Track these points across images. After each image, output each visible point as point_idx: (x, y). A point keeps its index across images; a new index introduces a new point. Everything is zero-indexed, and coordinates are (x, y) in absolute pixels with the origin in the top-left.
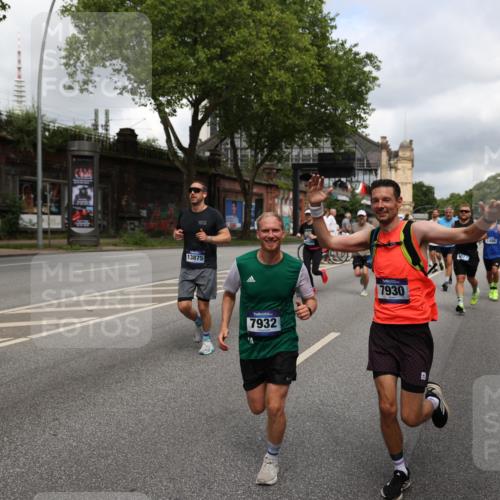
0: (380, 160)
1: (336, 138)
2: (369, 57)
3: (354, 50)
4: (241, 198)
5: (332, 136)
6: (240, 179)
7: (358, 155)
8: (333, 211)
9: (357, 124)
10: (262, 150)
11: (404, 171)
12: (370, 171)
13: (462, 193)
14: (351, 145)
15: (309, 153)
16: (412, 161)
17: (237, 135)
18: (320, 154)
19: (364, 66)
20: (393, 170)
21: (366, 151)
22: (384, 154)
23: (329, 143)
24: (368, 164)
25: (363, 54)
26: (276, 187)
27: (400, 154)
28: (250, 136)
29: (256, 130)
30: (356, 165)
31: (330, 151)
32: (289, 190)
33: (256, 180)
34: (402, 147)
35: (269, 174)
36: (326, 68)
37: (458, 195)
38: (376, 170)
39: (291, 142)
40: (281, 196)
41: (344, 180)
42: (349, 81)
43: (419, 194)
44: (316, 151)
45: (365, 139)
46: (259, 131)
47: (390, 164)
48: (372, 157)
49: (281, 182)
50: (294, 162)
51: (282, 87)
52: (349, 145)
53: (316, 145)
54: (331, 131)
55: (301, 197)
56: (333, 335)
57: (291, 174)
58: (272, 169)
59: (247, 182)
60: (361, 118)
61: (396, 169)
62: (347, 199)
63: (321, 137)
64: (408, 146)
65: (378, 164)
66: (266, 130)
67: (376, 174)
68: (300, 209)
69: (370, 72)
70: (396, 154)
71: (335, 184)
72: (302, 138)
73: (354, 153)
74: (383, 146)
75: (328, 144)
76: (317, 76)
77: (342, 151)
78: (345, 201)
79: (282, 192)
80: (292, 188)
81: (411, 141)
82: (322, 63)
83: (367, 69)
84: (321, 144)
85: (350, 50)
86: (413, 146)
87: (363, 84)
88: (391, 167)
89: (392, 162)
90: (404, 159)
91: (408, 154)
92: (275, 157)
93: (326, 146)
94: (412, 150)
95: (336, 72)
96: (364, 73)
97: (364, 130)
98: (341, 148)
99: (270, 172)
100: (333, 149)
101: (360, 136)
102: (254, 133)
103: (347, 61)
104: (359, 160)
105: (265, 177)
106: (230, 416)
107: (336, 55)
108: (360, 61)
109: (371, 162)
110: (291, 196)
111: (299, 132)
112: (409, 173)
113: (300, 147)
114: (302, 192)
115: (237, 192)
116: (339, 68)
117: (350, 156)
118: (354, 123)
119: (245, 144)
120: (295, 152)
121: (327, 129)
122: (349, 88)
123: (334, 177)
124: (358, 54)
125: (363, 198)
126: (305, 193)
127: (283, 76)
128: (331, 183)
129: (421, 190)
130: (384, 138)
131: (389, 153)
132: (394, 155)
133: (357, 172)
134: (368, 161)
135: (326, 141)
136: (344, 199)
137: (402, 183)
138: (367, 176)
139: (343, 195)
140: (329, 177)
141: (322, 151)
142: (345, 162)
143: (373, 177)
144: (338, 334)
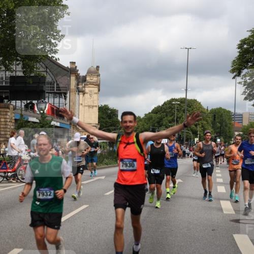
0: (69, 84)
1: (27, 61)
5: (23, 60)
7: (49, 79)
11: (91, 95)
12: (60, 94)
14: (42, 69)
16: (99, 85)
18: (12, 77)
20: (81, 95)
21: (56, 75)
22: (73, 78)
23: (20, 66)
24: (58, 87)
27: (88, 79)
30: (46, 88)
31: (21, 74)
34: (90, 72)
37: (139, 117)
38: (65, 94)
41: (35, 102)
43: (104, 116)
44: (8, 74)
45: (55, 63)
47: (78, 88)
48: (62, 82)
52: (40, 69)
62: (38, 121)
63: (12, 60)
64: (95, 71)
65: (68, 88)
67: (65, 99)
70: (84, 79)
71: (26, 106)
73: (44, 78)
74: (72, 71)
75: (19, 68)
77: (33, 75)
81: (98, 67)
84: (14, 67)
86: (100, 72)
88: (79, 92)
89: (80, 86)
90: (91, 84)
91: (95, 79)
93: (18, 70)
94: (99, 75)
97: (53, 55)
98: (31, 72)
100: (24, 72)
101: (51, 60)
104: (51, 83)
109: (61, 85)
112: (95, 96)
117: (40, 80)
123: (27, 100)
125: (52, 120)
128: (23, 104)
129: (107, 113)
130: (73, 63)
131: (78, 77)
132: (82, 80)
133: (47, 95)
134: (58, 84)
135: (18, 65)
136: (35, 120)
137: (89, 106)
138: (57, 100)
139: (34, 117)
140: (21, 99)
141: (14, 74)
142: (35, 85)
143: (62, 100)
144: (21, 250)
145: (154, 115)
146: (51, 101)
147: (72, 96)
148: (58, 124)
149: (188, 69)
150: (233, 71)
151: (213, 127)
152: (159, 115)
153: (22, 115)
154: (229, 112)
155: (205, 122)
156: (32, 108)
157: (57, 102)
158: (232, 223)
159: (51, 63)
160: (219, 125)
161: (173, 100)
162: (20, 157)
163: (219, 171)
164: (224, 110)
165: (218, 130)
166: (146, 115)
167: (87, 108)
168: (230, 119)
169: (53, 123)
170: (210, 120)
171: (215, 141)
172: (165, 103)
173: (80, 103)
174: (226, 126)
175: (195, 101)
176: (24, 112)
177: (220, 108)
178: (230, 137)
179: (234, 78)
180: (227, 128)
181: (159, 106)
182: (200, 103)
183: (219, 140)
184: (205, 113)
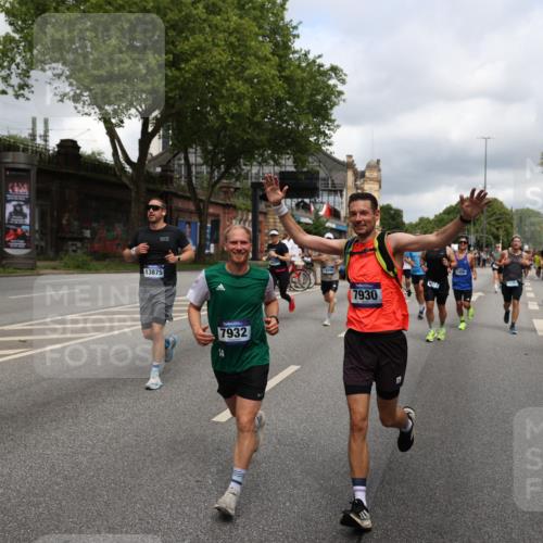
0: (345, 181)
1: (299, 154)
2: (334, 69)
3: (318, 61)
4: (195, 219)
5: (294, 153)
6: (194, 198)
7: (322, 174)
9: (321, 141)
10: (219, 167)
12: (335, 192)
13: (432, 217)
14: (315, 164)
15: (270, 170)
16: (379, 182)
17: (191, 150)
18: (281, 173)
19: (329, 79)
21: (330, 170)
22: (350, 175)
23: (291, 160)
24: (333, 184)
25: (327, 66)
26: (234, 207)
27: (367, 174)
28: (205, 151)
29: (212, 145)
30: (320, 185)
31: (293, 169)
32: (249, 211)
33: (212, 200)
34: (369, 167)
35: (226, 193)
36: (288, 80)
37: (428, 219)
38: (341, 191)
39: (250, 159)
40: (239, 217)
41: (307, 200)
42: (312, 95)
43: (387, 217)
44: (277, 169)
45: (329, 157)
46: (215, 146)
47: (356, 185)
48: (337, 177)
49: (239, 201)
50: (254, 180)
51: (240, 98)
52: (312, 163)
53: (277, 163)
54: (294, 148)
55: (261, 218)
56: (292, 369)
57: (250, 193)
58: (229, 187)
59: (201, 200)
60: (326, 135)
61: (362, 190)
62: (310, 222)
63: (282, 154)
64: (375, 166)
65: (344, 185)
66: (222, 146)
67: (342, 196)
68: (260, 231)
69: (335, 86)
70: (362, 175)
71: (298, 205)
72: (262, 155)
73: (318, 173)
74: (349, 165)
75: (290, 162)
76: (279, 89)
77: (305, 169)
78: (307, 224)
79: (240, 212)
80: (250, 208)
81: (378, 161)
82: (283, 74)
83: (331, 82)
84: (283, 162)
85: (314, 61)
87: (327, 98)
88: (357, 188)
89: (358, 183)
90: (371, 180)
91: (375, 174)
92: (233, 174)
93: (288, 165)
94: (379, 170)
95: (298, 84)
96: (329, 86)
97: (328, 147)
98: (304, 167)
99: (227, 191)
100: (296, 167)
101: (325, 154)
102: (210, 148)
103: (310, 73)
104: (324, 180)
105: (222, 196)
106: (178, 458)
107: (299, 66)
108: (324, 74)
109: (336, 182)
110: (250, 217)
111: (258, 148)
113: (260, 164)
114: (261, 213)
115: (191, 212)
116: (303, 80)
117: (313, 175)
118: (318, 140)
119: (200, 160)
120: (255, 170)
121: (288, 145)
122: (312, 102)
123: (298, 198)
124: (322, 66)
125: (327, 221)
126: (265, 214)
127: (241, 87)
128: (294, 204)
129: (389, 213)
130: (350, 157)
131: (355, 172)
132: (360, 176)
133: (321, 192)
134: (332, 181)
135: (288, 159)
136: (307, 221)
138: (331, 198)
139: (306, 217)
140: (291, 198)
141: (283, 169)
142: (307, 181)
143: (338, 198)
144: (298, 367)
145: (446, 217)
148: (334, 226)
149: (487, 163)
157: (332, 200)
159: (329, 161)
162: (292, 263)
166: (436, 216)
169: (328, 224)
175: (495, 200)
176: (295, 212)
181: (452, 207)
182: (501, 203)
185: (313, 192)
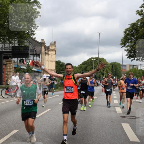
0: (41, 50)
2: (36, 2)
5: (18, 38)
7: (31, 48)
8: (18, 73)
11: (52, 56)
12: (37, 55)
13: (77, 66)
14: (28, 43)
16: (55, 51)
18: (12, 47)
20: (47, 56)
21: (34, 46)
22: (43, 47)
24: (36, 52)
27: (50, 48)
30: (30, 52)
31: (17, 45)
34: (51, 44)
37: (76, 67)
38: (39, 55)
41: (24, 59)
43: (58, 66)
44: (11, 45)
45: (34, 40)
48: (37, 49)
52: (26, 43)
53: (10, 43)
54: (18, 36)
55: (4, 67)
61: (48, 55)
62: (26, 68)
63: (13, 39)
64: (54, 44)
65: (40, 52)
67: (39, 57)
70: (48, 48)
71: (20, 61)
72: (4, 39)
73: (29, 47)
74: (42, 44)
75: (16, 42)
77: (23, 46)
81: (55, 42)
84: (14, 42)
86: (56, 44)
88: (46, 54)
89: (46, 51)
90: (52, 50)
91: (54, 48)
93: (16, 43)
94: (56, 46)
97: (33, 36)
98: (22, 44)
101: (32, 38)
104: (32, 50)
109: (37, 51)
111: (2, 36)
112: (54, 56)
113: (3, 43)
114: (4, 64)
117: (27, 48)
118: (29, 32)
121: (16, 35)
123: (20, 58)
125: (33, 68)
126: (6, 65)
128: (18, 60)
129: (60, 64)
130: (43, 40)
131: (45, 47)
133: (30, 55)
134: (35, 50)
135: (16, 41)
136: (24, 68)
137: (51, 61)
138: (35, 58)
139: (24, 66)
140: (17, 58)
141: (14, 45)
142: (24, 51)
143: (38, 58)
144: (18, 130)
145: (83, 66)
146: (32, 58)
147: (43, 56)
148: (36, 70)
149: (99, 43)
150: (121, 44)
151: (112, 71)
152: (85, 66)
153: (18, 65)
154: (120, 64)
155: (108, 69)
156: (23, 62)
157: (35, 59)
158: (121, 118)
159: (32, 40)
160: (115, 70)
161: (92, 58)
162: (17, 86)
163: (115, 93)
164: (117, 63)
165: (114, 73)
166: (79, 65)
167: (50, 62)
168: (120, 67)
169: (33, 69)
170: (110, 68)
171: (113, 78)
172: (88, 60)
173: (47, 59)
174: (118, 71)
175: (103, 59)
176: (19, 64)
177: (116, 62)
178: (120, 76)
179: (122, 47)
180: (119, 72)
181: (85, 61)
182: (105, 60)
183: (115, 78)
184: (108, 65)
185: (26, 55)
